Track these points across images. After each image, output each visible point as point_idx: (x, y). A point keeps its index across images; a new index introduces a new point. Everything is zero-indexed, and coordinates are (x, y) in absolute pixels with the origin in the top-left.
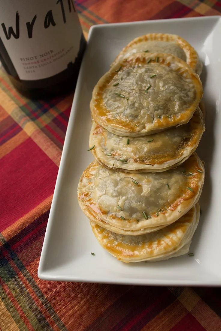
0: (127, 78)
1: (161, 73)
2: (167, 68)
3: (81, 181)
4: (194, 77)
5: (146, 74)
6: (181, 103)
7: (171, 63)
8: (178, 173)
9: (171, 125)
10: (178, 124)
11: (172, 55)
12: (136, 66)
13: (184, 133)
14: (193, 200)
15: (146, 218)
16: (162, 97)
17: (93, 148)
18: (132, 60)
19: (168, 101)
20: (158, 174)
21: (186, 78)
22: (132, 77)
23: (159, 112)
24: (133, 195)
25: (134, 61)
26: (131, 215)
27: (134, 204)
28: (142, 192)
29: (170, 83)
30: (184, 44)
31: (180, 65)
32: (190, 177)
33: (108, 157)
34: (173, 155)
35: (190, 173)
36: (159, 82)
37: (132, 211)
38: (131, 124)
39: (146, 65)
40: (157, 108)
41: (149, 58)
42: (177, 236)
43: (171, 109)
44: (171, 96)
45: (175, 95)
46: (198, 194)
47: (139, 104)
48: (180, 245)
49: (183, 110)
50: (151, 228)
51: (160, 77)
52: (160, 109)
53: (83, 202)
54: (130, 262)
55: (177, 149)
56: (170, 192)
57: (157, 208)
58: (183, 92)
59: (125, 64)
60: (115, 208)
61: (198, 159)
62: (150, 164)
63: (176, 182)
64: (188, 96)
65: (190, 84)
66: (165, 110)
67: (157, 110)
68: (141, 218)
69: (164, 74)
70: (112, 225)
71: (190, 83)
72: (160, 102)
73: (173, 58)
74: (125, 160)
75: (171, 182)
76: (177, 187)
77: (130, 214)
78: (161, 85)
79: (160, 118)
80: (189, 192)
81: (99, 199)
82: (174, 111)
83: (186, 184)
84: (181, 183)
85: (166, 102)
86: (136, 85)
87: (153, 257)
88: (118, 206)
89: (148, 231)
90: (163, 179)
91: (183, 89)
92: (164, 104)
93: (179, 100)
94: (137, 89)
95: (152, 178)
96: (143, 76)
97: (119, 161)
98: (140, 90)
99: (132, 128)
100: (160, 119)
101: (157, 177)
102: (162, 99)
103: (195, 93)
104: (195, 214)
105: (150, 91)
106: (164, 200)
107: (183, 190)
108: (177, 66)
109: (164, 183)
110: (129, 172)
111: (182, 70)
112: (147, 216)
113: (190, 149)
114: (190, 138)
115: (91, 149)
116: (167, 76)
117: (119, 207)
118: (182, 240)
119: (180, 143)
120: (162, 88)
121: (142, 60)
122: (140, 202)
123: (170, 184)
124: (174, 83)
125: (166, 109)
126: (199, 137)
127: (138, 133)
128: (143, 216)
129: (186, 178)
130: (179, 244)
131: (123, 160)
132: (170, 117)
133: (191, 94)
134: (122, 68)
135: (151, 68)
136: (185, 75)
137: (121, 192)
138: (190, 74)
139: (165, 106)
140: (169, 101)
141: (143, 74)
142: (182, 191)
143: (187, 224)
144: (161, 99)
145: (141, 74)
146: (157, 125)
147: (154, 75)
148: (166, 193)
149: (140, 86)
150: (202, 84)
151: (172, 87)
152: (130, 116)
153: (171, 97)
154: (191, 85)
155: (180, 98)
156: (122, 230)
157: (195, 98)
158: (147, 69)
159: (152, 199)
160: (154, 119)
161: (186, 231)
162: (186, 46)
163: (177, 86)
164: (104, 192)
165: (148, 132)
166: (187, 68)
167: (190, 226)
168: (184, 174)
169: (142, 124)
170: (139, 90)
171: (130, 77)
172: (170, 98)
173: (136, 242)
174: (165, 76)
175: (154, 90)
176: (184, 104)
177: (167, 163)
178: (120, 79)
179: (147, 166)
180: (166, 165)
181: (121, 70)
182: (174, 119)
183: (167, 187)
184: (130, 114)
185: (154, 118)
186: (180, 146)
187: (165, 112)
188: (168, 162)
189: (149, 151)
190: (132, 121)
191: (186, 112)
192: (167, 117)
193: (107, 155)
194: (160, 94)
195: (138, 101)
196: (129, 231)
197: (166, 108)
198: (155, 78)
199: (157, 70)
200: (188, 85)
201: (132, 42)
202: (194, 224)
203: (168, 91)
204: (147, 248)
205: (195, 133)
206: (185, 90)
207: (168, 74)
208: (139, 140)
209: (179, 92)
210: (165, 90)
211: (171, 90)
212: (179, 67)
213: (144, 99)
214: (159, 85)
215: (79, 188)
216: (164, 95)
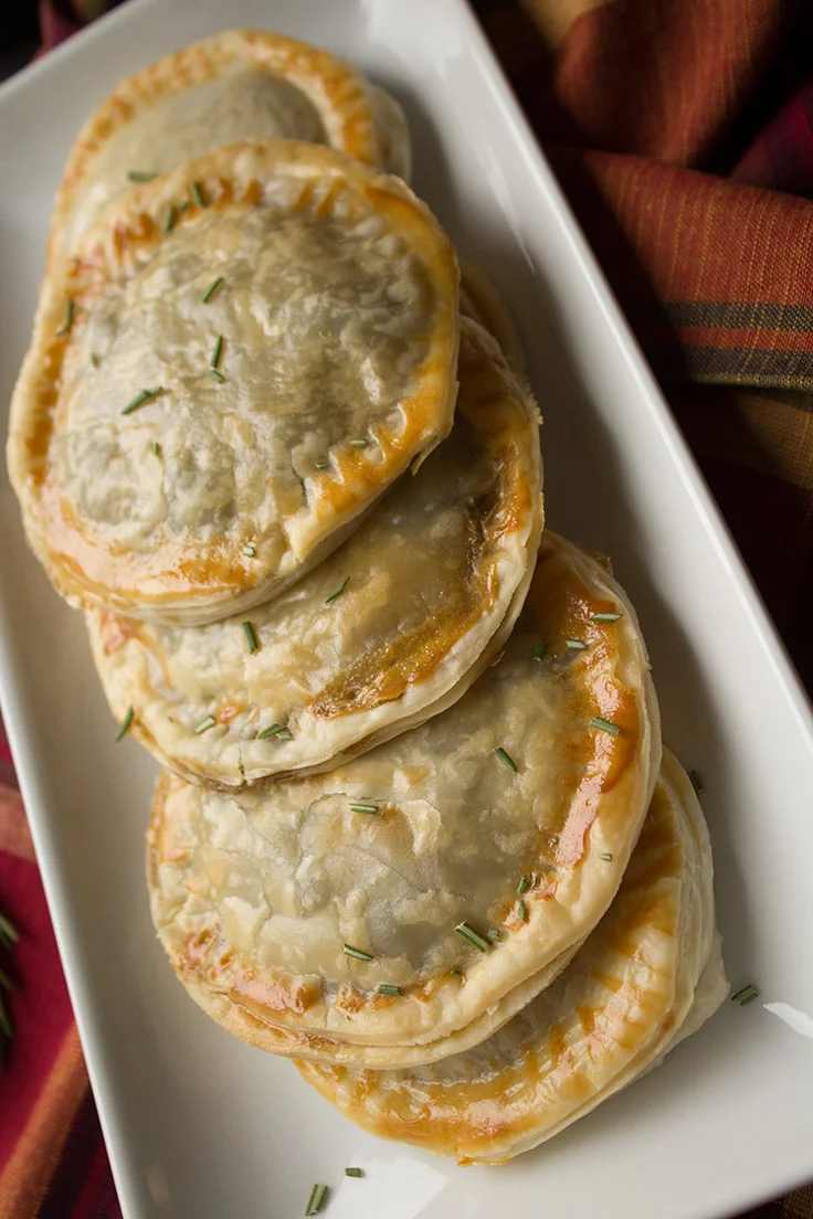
0: (116, 345)
1: (239, 255)
2: (254, 219)
3: (156, 884)
4: (382, 198)
5: (181, 291)
6: (381, 357)
7: (261, 178)
8: (517, 673)
9: (386, 480)
10: (417, 457)
11: (251, 140)
12: (129, 269)
13: (461, 480)
14: (637, 766)
15: (484, 944)
16: (288, 372)
17: (133, 719)
18: (100, 251)
19: (324, 375)
20: (439, 723)
21: (351, 221)
22: (131, 331)
23: (310, 440)
24: (380, 870)
25: (110, 249)
26: (417, 961)
27: (406, 909)
28: (410, 839)
29: (294, 287)
30: (283, 54)
31: (304, 171)
32: (576, 662)
33: (205, 736)
34: (462, 604)
35: (570, 644)
36: (246, 305)
37: (411, 942)
38: (221, 557)
39: (166, 246)
40: (290, 432)
41: (162, 209)
42: (650, 967)
43: (355, 405)
44: (326, 346)
45: (336, 333)
46: (647, 731)
47: (211, 449)
48: (680, 994)
49: (403, 381)
50: (526, 984)
51: (243, 275)
52: (308, 428)
53: (203, 984)
54: (512, 1155)
55: (465, 570)
56: (526, 782)
57: (509, 881)
58: (365, 298)
59: (82, 282)
60: (340, 961)
61: (574, 558)
62: (386, 701)
63: (532, 721)
64: (393, 305)
65: (380, 243)
66: (332, 420)
67: (297, 440)
68: (465, 954)
69: (251, 258)
70: (362, 1044)
71: (379, 237)
72: (291, 397)
73: (260, 152)
74: (276, 725)
75: (509, 732)
76: (545, 741)
77: (409, 959)
78: (260, 311)
79: (326, 467)
80: (605, 741)
81: (256, 943)
82: (369, 404)
83: (577, 706)
84: (550, 714)
85: (317, 382)
86: (164, 365)
87: (593, 1098)
88: (346, 950)
89: (519, 1004)
90: (472, 733)
91: (361, 287)
92: (313, 401)
93: (369, 346)
94: (176, 381)
95: (424, 752)
96: (170, 309)
97: (254, 738)
98: (188, 382)
99: (235, 574)
100: (330, 475)
101: (442, 738)
102: (297, 381)
103: (420, 274)
104: (676, 816)
105: (230, 363)
106: (519, 831)
107: (577, 739)
108: (292, 180)
109: (483, 750)
110: (318, 774)
111: (322, 192)
112: (484, 935)
113: (518, 541)
114: (496, 485)
115: (128, 725)
116: (269, 258)
117: (351, 952)
118: (678, 968)
119: (466, 532)
120: (271, 324)
121: (139, 231)
122: (425, 891)
123: (509, 743)
124: (308, 276)
125: (332, 415)
126: (532, 462)
127: (268, 583)
128: (469, 945)
129: (565, 677)
130: (673, 998)
131: (269, 729)
132: (368, 444)
133: (404, 289)
134: (78, 301)
135: (186, 250)
136: (340, 210)
137: (327, 880)
138: (361, 190)
139: (319, 403)
140: (327, 373)
141: (168, 299)
142: (574, 747)
143: (665, 883)
144: (289, 380)
145: (160, 301)
146: (329, 508)
147: (213, 279)
148: (508, 793)
149: (177, 362)
150: (432, 209)
151: (310, 303)
152: (203, 522)
153: (329, 351)
154: (387, 245)
155: (367, 334)
156: (411, 1047)
157: (428, 297)
158: (175, 267)
159: (467, 852)
160: (304, 489)
161: (677, 922)
162: (293, 59)
163: (331, 286)
164: (264, 907)
165: (309, 559)
166: (335, 173)
167: (683, 886)
168: (548, 661)
169: (267, 535)
170: (182, 385)
171: (124, 338)
172: (324, 355)
173: (497, 1057)
174: (258, 260)
175: (243, 351)
176: (397, 351)
177: (454, 658)
178: (91, 368)
179: (376, 716)
180: (452, 673)
181: (80, 318)
182: (387, 443)
183: (502, 765)
184: (200, 513)
185: (302, 483)
186: (470, 547)
187: (337, 431)
188: (454, 650)
189: (355, 642)
190: (219, 539)
191: (421, 386)
192: (352, 454)
193: (198, 730)
194: (275, 359)
195: (202, 437)
196: (441, 1040)
197: (331, 411)
198: (224, 293)
199: (216, 246)
200: (375, 252)
201: (76, 151)
202: (692, 865)
203: (303, 331)
204: (550, 1070)
205: (504, 453)
206: (371, 283)
207: (267, 246)
208: (289, 610)
209: (348, 311)
210: (284, 330)
211: (313, 316)
212: (301, 187)
213: (221, 416)
214: (253, 318)
215: (163, 923)
216: (295, 356)
